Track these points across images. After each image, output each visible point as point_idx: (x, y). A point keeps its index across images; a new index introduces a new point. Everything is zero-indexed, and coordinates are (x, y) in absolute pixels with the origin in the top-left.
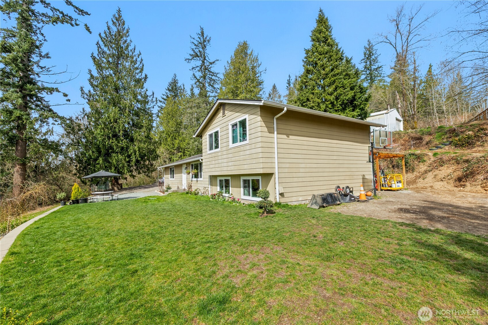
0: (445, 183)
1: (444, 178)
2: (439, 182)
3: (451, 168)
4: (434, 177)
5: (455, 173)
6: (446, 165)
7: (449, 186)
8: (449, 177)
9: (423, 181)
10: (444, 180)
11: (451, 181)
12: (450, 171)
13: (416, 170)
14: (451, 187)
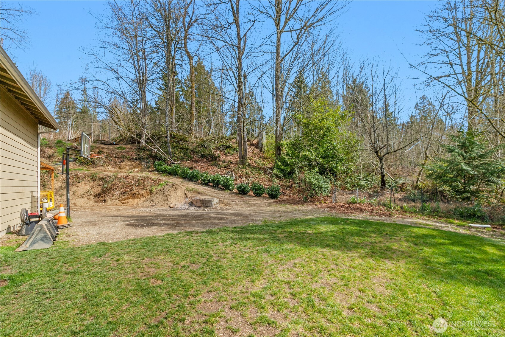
0: (86, 199)
1: (84, 194)
2: (80, 199)
3: (88, 184)
4: (73, 194)
5: (93, 189)
6: (83, 182)
7: (91, 201)
8: (89, 193)
9: (60, 198)
10: (84, 196)
11: (92, 198)
12: (87, 187)
13: (48, 186)
14: (92, 202)
